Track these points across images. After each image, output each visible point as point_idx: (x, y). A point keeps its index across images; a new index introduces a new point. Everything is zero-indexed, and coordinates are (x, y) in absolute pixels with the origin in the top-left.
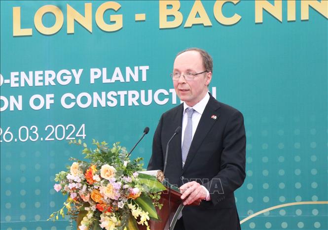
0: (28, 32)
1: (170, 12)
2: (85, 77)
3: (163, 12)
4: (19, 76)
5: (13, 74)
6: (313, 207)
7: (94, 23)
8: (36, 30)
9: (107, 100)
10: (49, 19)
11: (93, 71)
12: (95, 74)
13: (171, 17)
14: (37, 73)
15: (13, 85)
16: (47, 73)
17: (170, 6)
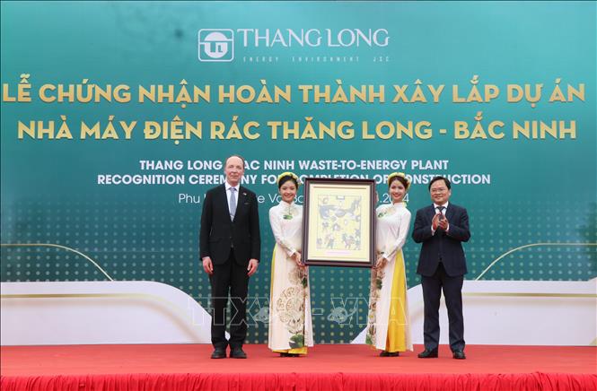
0: (373, 137)
1: (461, 129)
2: (408, 165)
3: (457, 130)
4: (366, 163)
5: (362, 162)
6: (547, 246)
7: (414, 134)
8: (377, 136)
9: (422, 179)
10: (385, 130)
11: (413, 162)
12: (414, 164)
13: (462, 133)
14: (378, 162)
15: (362, 168)
16: (384, 162)
17: (461, 126)
